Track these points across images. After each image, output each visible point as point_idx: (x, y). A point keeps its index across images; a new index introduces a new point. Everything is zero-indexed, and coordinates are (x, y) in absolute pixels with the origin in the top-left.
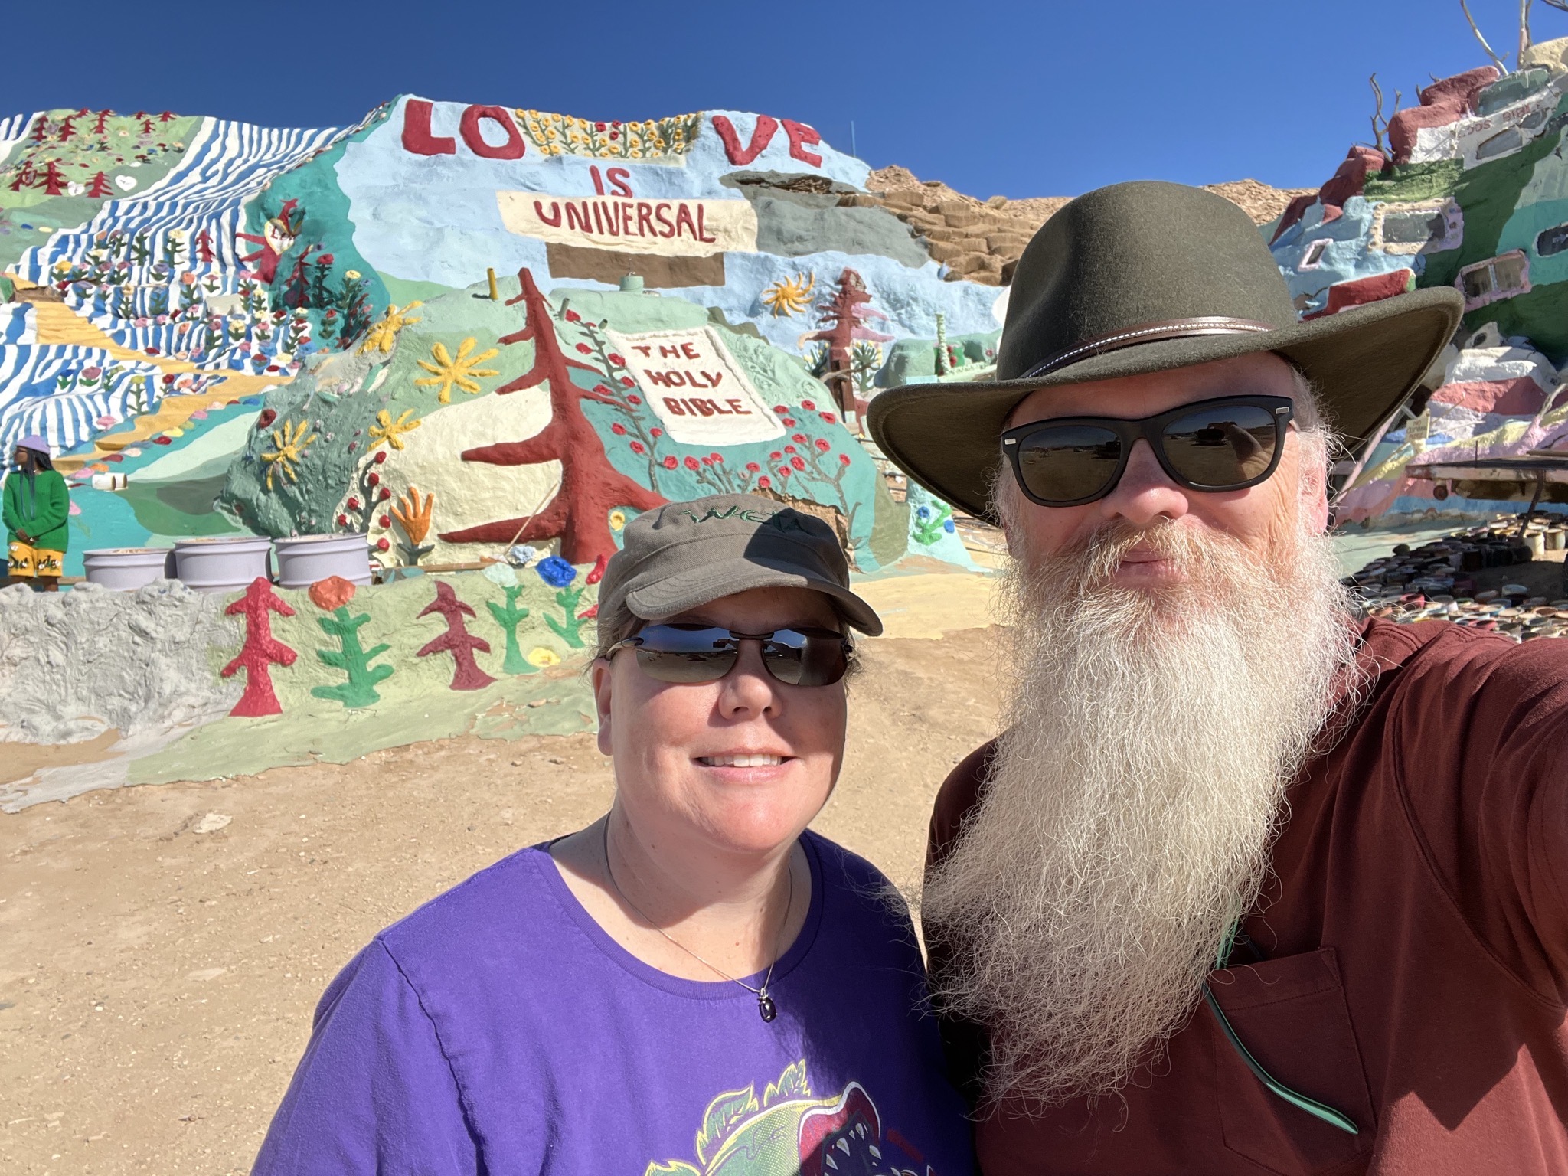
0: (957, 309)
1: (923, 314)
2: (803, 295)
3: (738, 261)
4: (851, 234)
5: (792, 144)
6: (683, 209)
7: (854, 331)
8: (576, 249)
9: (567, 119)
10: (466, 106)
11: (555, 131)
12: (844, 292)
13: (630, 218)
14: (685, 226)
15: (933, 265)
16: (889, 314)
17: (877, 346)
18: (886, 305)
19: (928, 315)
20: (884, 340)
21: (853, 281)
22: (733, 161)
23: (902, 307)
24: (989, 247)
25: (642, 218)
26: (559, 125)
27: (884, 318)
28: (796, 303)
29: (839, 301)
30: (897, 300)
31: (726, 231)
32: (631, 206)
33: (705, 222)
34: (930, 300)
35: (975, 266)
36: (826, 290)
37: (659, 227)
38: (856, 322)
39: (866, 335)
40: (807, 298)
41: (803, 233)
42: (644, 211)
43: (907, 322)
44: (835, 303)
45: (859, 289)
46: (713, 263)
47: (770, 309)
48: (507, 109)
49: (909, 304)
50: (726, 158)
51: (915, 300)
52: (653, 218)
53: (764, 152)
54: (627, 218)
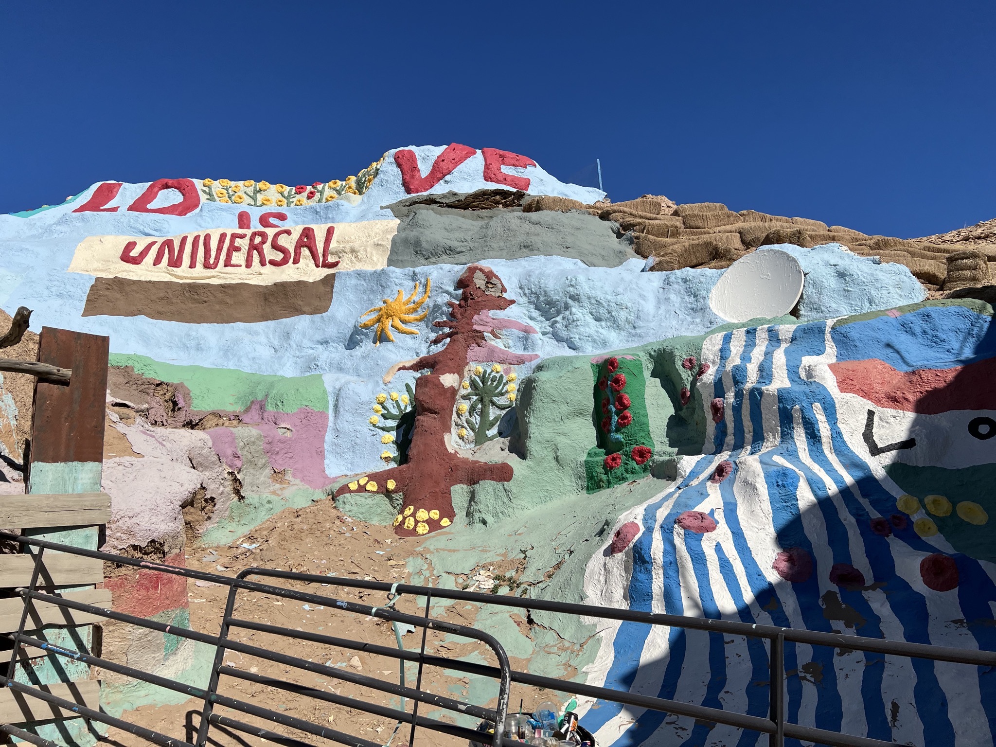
0: (649, 307)
1: (589, 319)
2: (414, 310)
3: (353, 281)
4: (522, 239)
5: (487, 167)
6: (308, 233)
7: (474, 351)
8: (134, 282)
9: (261, 185)
11: (244, 196)
12: (465, 298)
13: (238, 249)
14: (305, 252)
15: (638, 263)
16: (539, 325)
17: (507, 372)
18: (535, 313)
19: (598, 319)
20: (520, 361)
21: (479, 281)
22: (408, 191)
23: (558, 313)
25: (253, 247)
26: (250, 190)
27: (527, 331)
28: (404, 322)
29: (458, 311)
30: (551, 303)
31: (353, 251)
32: (242, 237)
33: (333, 245)
34: (600, 296)
35: (702, 255)
36: (443, 299)
37: (269, 253)
38: (478, 337)
39: (492, 356)
40: (420, 313)
42: (258, 240)
43: (564, 334)
44: (452, 315)
45: (493, 292)
46: (322, 288)
47: (372, 335)
48: (194, 180)
49: (567, 307)
50: (403, 188)
51: (576, 298)
52: (267, 248)
53: (447, 178)
54: (233, 248)
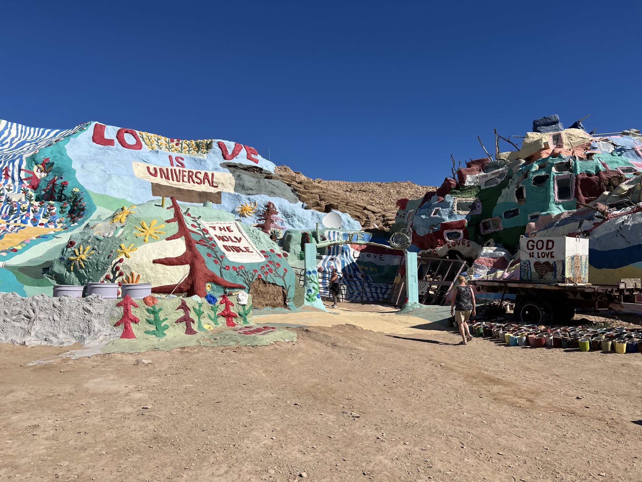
0: (310, 220)
1: (297, 220)
2: (252, 210)
3: (227, 195)
4: (270, 189)
5: (248, 154)
6: (206, 174)
7: (272, 225)
8: (163, 186)
9: (160, 137)
10: (120, 128)
11: (154, 140)
12: (268, 210)
13: (185, 176)
14: (206, 180)
15: (300, 203)
16: (284, 219)
17: (280, 231)
18: (284, 216)
19: (299, 221)
20: (283, 229)
21: (272, 207)
22: (225, 158)
23: (289, 217)
24: (320, 198)
25: (189, 176)
26: (156, 139)
27: (282, 221)
28: (249, 213)
29: (266, 213)
30: (288, 215)
31: (222, 184)
32: (185, 171)
33: (214, 180)
34: (300, 216)
35: (315, 204)
36: (261, 209)
37: (196, 180)
38: (272, 221)
39: (276, 227)
40: (254, 211)
41: (252, 187)
42: (191, 174)
43: (291, 223)
44: (264, 214)
45: (274, 210)
46: (217, 196)
47: (239, 214)
48: (136, 131)
49: (292, 217)
50: (222, 157)
51: (294, 215)
52: (194, 176)
53: (237, 156)
54: (184, 176)
